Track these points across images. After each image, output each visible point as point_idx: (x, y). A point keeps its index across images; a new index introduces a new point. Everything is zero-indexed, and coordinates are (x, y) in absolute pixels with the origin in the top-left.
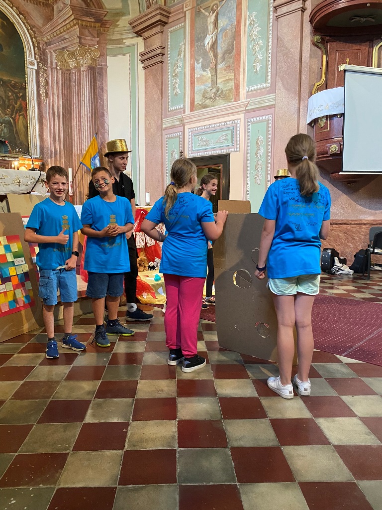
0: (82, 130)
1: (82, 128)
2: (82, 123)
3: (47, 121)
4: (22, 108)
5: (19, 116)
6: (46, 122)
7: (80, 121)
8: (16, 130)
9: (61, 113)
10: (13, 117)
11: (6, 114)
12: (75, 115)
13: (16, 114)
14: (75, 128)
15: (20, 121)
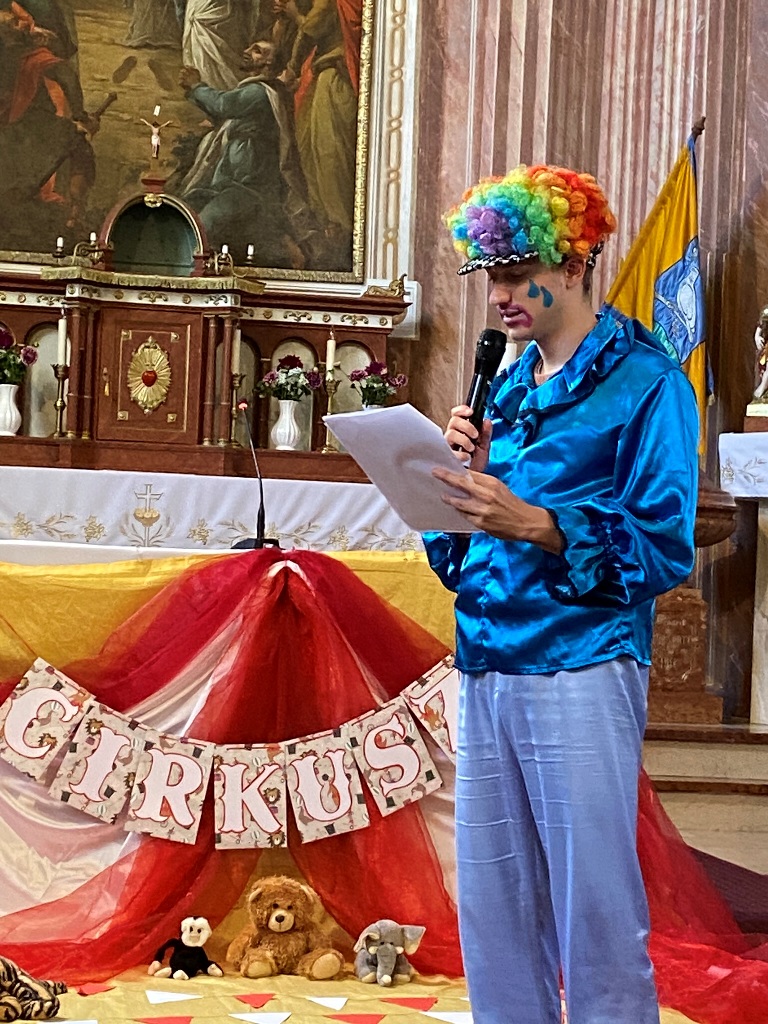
0: (655, 118)
1: (655, 105)
2: (656, 75)
3: (465, 80)
4: (334, 27)
5: (318, 71)
6: (461, 92)
7: (645, 67)
8: (294, 147)
9: (546, 32)
10: (282, 77)
11: (246, 69)
12: (620, 32)
13: (300, 60)
14: (617, 105)
15: (320, 96)
